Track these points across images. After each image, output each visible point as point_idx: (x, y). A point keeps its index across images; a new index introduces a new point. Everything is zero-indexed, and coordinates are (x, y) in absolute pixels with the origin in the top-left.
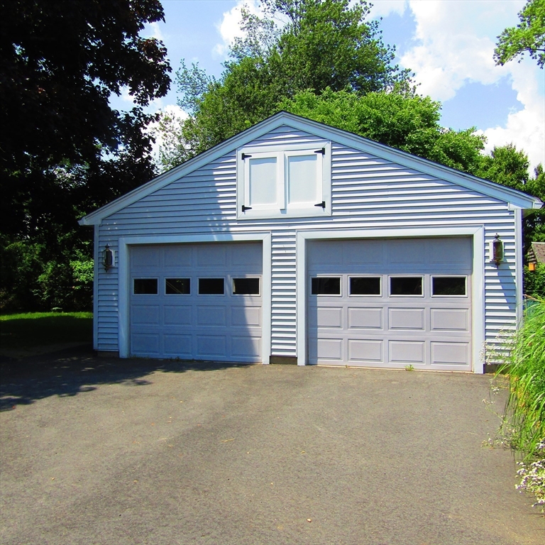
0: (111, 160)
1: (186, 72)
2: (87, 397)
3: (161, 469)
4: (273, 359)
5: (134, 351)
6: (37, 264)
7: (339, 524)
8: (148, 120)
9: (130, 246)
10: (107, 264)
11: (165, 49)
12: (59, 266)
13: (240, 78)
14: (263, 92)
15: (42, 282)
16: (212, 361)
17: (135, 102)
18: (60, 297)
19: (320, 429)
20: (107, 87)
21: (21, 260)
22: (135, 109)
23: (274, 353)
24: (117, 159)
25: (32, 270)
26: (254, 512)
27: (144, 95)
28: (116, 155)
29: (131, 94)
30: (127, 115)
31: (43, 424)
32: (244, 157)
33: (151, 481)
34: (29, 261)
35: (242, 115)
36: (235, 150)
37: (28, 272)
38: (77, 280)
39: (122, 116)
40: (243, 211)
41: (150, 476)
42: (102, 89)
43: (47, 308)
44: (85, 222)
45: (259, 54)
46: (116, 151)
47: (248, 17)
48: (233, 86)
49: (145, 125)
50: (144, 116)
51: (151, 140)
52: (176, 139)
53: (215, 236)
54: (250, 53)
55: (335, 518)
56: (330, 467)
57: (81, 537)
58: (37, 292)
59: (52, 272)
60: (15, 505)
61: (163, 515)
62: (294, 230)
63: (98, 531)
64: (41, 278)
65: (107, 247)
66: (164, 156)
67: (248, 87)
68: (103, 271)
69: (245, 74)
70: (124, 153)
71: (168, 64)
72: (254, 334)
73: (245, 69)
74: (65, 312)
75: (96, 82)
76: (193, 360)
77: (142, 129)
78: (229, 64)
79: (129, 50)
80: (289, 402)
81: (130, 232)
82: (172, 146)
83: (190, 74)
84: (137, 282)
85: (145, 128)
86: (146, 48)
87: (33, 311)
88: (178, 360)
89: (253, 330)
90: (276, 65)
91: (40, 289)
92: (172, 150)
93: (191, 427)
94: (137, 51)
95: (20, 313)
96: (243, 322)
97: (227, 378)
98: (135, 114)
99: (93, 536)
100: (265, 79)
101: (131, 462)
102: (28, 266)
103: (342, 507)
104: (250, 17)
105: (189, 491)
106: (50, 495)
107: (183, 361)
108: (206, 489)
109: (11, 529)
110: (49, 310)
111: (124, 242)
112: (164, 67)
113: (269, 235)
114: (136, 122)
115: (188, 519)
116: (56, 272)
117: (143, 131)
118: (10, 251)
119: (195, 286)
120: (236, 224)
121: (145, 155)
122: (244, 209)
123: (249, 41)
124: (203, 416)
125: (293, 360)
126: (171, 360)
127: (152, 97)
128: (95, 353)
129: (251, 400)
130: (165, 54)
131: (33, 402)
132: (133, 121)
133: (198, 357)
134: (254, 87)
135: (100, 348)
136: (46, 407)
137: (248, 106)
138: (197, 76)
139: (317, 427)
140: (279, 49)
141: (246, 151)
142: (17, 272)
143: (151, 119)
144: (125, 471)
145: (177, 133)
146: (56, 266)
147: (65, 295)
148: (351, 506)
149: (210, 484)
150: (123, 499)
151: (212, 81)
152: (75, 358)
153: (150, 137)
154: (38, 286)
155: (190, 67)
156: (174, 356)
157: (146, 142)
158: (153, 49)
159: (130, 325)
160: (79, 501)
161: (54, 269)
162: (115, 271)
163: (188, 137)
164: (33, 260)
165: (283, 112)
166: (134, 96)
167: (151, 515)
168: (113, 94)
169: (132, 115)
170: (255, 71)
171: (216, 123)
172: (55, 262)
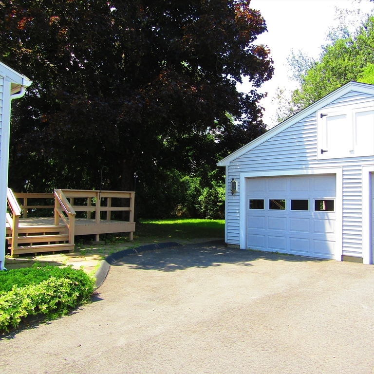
0: (238, 124)
1: (294, 57)
2: (216, 269)
3: (248, 313)
4: (344, 258)
5: (249, 245)
6: (198, 190)
7: (354, 363)
8: (260, 97)
9: (247, 178)
10: (233, 190)
11: (269, 50)
12: (210, 191)
13: (333, 55)
14: (351, 63)
15: (201, 201)
16: (300, 256)
17: (253, 86)
18: (211, 210)
19: (364, 307)
20: (235, 80)
21: (189, 187)
22: (252, 91)
23: (345, 254)
24: (241, 123)
25: (195, 193)
26: (298, 345)
27: (259, 81)
28: (241, 121)
29: (250, 81)
30: (247, 95)
31: (190, 281)
32: (322, 116)
33: (241, 318)
34: (194, 188)
35: (335, 81)
36: (316, 112)
37: (193, 194)
38: (220, 199)
39: (244, 96)
40: (322, 153)
41: (241, 316)
42: (231, 81)
43: (203, 216)
44: (220, 164)
45: (348, 35)
46: (241, 119)
47: (338, 10)
48: (328, 62)
49: (258, 101)
50: (257, 94)
51: (262, 109)
52: (287, 103)
53: (305, 171)
54: (341, 35)
55: (353, 359)
56: (362, 330)
57: (198, 337)
58: (198, 207)
59: (206, 194)
60: (169, 317)
61: (243, 336)
62: (360, 165)
63: (206, 337)
64: (201, 198)
65: (233, 179)
66: (279, 116)
67: (340, 61)
68: (231, 194)
69: (337, 52)
70: (245, 119)
71: (272, 59)
72: (328, 239)
73: (337, 49)
74: (214, 219)
75: (229, 76)
76: (287, 254)
77: (256, 103)
78: (325, 47)
79: (247, 54)
80: (347, 287)
81: (246, 170)
82: (284, 108)
83: (297, 58)
84: (251, 201)
85: (258, 102)
86: (257, 52)
87: (196, 218)
88: (277, 253)
89: (329, 237)
90: (362, 42)
91: (200, 204)
92: (284, 112)
93: (273, 293)
94: (252, 54)
95: (188, 219)
96: (323, 231)
97: (307, 267)
98: (252, 94)
99: (204, 338)
100: (353, 53)
101: (233, 307)
102: (193, 191)
103: (361, 354)
104: (340, 10)
105: (262, 327)
106: (186, 316)
107: (280, 254)
108: (272, 328)
109: (165, 327)
110: (205, 218)
111: (243, 176)
112: (268, 62)
113: (341, 170)
114: (253, 99)
115: (257, 341)
116: (209, 195)
117: (257, 104)
118: (183, 182)
119: (288, 205)
120: (317, 162)
121: (259, 119)
122: (322, 151)
123: (340, 27)
124: (283, 288)
125: (359, 260)
126: (272, 252)
127: (263, 81)
128: (226, 245)
129: (319, 283)
130: (269, 53)
131: (184, 269)
132: (251, 99)
133: (290, 252)
134: (344, 60)
135: (229, 242)
136: (192, 272)
137: (340, 75)
138: (302, 58)
139: (363, 305)
140: (364, 29)
141: (323, 112)
142: (187, 194)
143: (262, 96)
144: (228, 310)
145: (288, 100)
146: (209, 191)
147: (214, 209)
148: (368, 355)
149: (276, 325)
150: (223, 324)
151: (312, 61)
152: (214, 247)
153: (262, 108)
154: (199, 203)
155: (297, 53)
156: (274, 250)
157: (259, 111)
158: (262, 51)
159: (247, 228)
160: (200, 321)
161: (208, 193)
162: (237, 194)
163: (295, 101)
164: (196, 187)
165: (351, 82)
166: (252, 82)
167: (236, 335)
168: (238, 83)
169: (250, 95)
170: (345, 48)
171: (315, 90)
172: (208, 188)
